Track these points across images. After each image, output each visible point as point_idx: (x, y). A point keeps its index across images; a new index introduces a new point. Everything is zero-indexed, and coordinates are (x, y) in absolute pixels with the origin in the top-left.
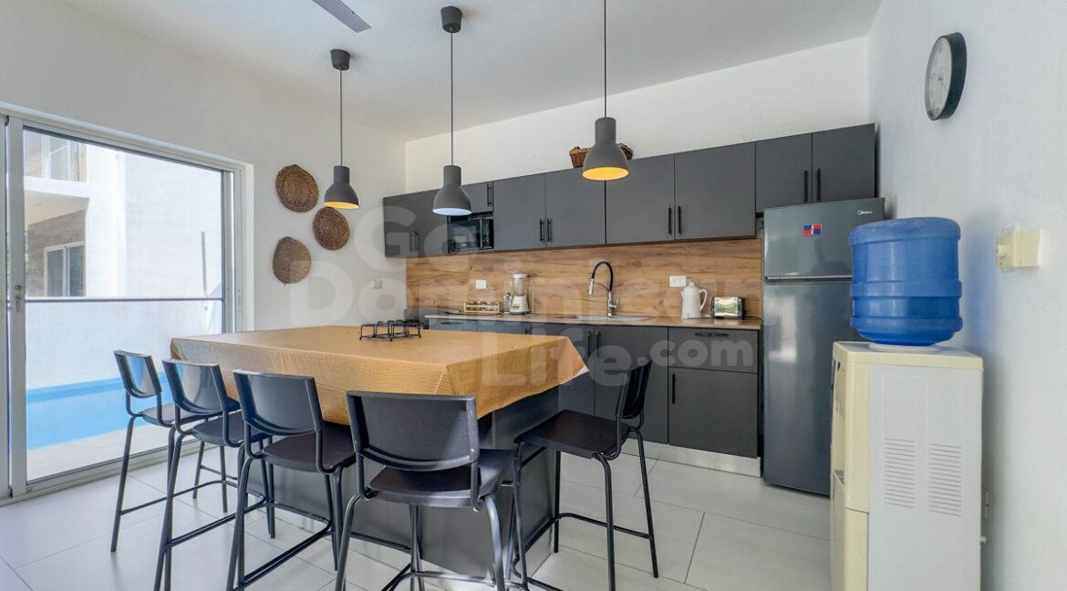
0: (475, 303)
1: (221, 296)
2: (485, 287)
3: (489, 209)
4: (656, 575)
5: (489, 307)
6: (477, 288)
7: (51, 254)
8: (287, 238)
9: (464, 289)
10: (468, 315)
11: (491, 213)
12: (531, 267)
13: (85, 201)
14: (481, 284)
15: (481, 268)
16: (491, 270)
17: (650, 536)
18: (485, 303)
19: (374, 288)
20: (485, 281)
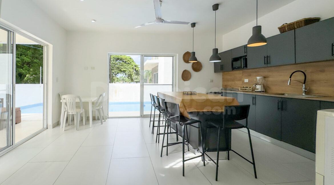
0: (244, 87)
1: (172, 84)
2: (248, 82)
3: (246, 54)
4: (256, 177)
5: (248, 89)
7: (154, 74)
8: (186, 70)
9: (241, 82)
10: (240, 91)
11: (246, 56)
12: (266, 74)
13: (158, 63)
14: (246, 81)
15: (246, 75)
16: (250, 75)
17: (254, 164)
18: (247, 87)
19: (211, 82)
20: (248, 79)
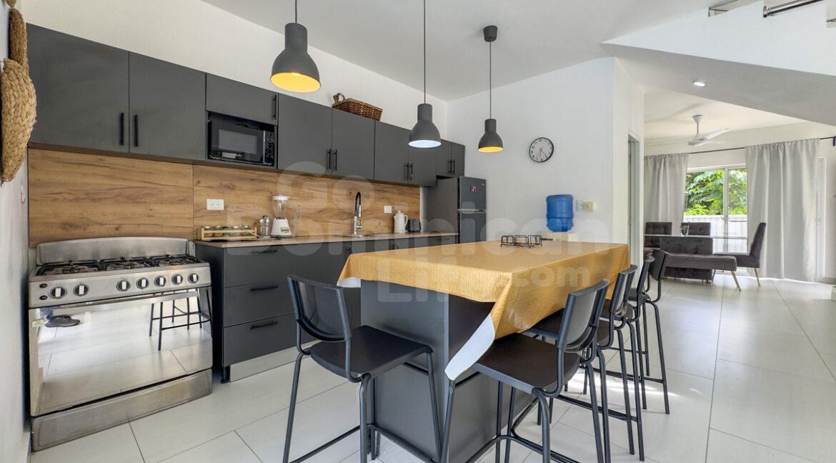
2: (222, 208)
3: (274, 123)
6: (209, 208)
14: (215, 204)
15: (215, 184)
16: (232, 188)
20: (222, 201)
